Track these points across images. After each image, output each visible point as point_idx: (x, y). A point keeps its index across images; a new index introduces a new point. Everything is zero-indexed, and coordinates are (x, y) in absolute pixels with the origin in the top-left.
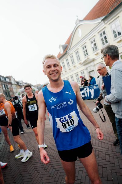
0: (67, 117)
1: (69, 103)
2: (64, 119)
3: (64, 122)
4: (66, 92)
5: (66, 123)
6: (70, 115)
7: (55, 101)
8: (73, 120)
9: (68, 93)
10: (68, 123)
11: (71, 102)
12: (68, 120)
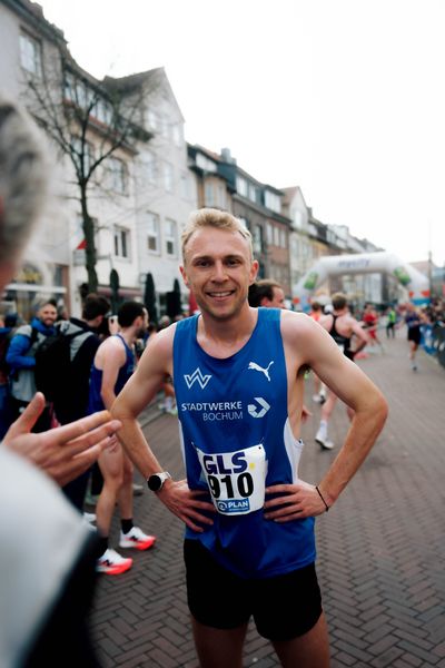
0: (227, 458)
1: (251, 408)
2: (215, 462)
3: (216, 473)
4: (253, 366)
5: (223, 481)
6: (243, 455)
7: (203, 387)
8: (248, 476)
9: (259, 369)
10: (227, 481)
11: (259, 408)
12: (229, 471)
